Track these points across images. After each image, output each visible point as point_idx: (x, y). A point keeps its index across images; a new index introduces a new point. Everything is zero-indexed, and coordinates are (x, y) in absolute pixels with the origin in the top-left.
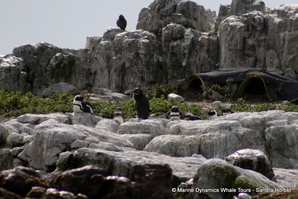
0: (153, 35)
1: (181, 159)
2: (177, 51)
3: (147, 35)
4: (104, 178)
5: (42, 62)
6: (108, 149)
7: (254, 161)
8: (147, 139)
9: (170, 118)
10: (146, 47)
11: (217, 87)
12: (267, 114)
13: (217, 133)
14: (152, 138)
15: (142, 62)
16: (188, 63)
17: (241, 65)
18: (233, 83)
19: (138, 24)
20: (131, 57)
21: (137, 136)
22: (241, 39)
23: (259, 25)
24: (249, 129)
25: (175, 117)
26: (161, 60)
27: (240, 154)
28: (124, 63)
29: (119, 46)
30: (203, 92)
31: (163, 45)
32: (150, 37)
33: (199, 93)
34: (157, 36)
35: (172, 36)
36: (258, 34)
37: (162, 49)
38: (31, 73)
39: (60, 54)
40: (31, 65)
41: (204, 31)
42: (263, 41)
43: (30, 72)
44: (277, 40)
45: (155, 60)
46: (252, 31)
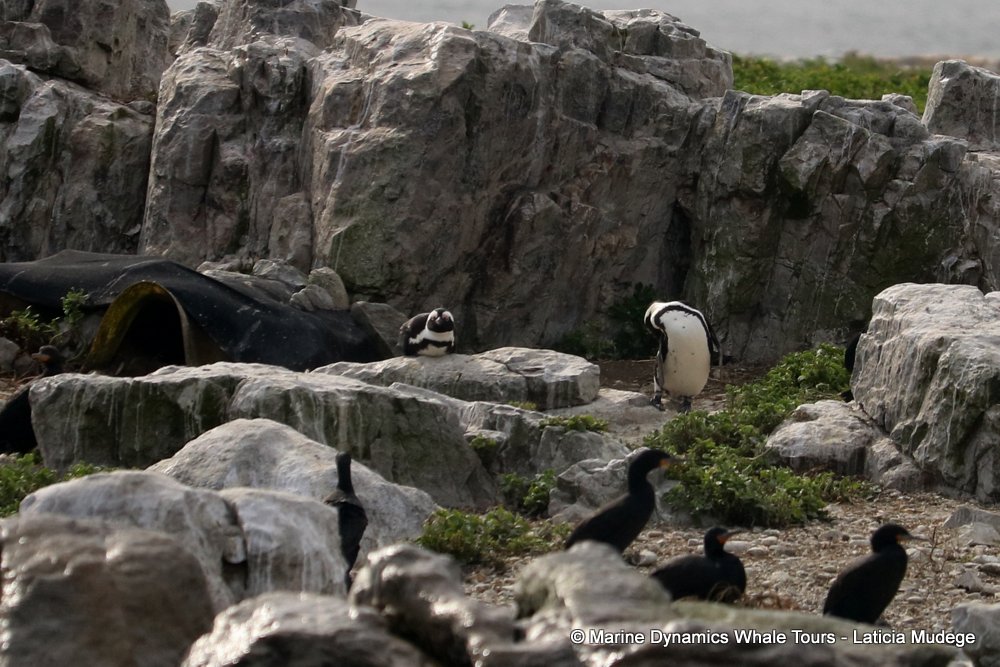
17: (185, 241)
22: (201, 142)
23: (279, 92)
36: (268, 126)
41: (106, 99)
42: (280, 156)
44: (316, 154)
46: (250, 111)
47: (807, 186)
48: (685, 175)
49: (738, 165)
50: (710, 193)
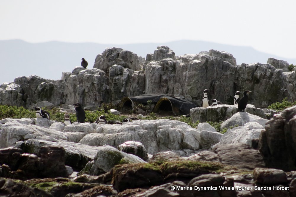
0: (103, 72)
1: (95, 148)
2: (118, 83)
3: (99, 72)
4: (21, 155)
5: (33, 87)
6: (48, 140)
7: (135, 149)
8: (82, 136)
9: (98, 123)
10: (98, 79)
11: (141, 106)
12: (159, 121)
13: (126, 133)
14: (85, 135)
15: (96, 89)
16: (125, 90)
17: (158, 92)
18: (152, 103)
19: (95, 65)
20: (89, 86)
21: (75, 133)
22: (159, 76)
23: (171, 67)
24: (147, 131)
25: (102, 122)
26: (108, 88)
27: (126, 144)
28: (84, 90)
29: (82, 78)
30: (132, 109)
31: (110, 78)
32: (101, 73)
33: (130, 109)
34: (106, 72)
35: (115, 73)
36: (169, 73)
37: (109, 81)
38: (25, 95)
39: (44, 83)
40: (26, 89)
41: (136, 70)
42: (173, 78)
43: (24, 93)
44: (181, 77)
45: (104, 88)
46: (166, 70)
47: (259, 78)
48: (236, 78)
49: (247, 75)
50: (241, 80)
